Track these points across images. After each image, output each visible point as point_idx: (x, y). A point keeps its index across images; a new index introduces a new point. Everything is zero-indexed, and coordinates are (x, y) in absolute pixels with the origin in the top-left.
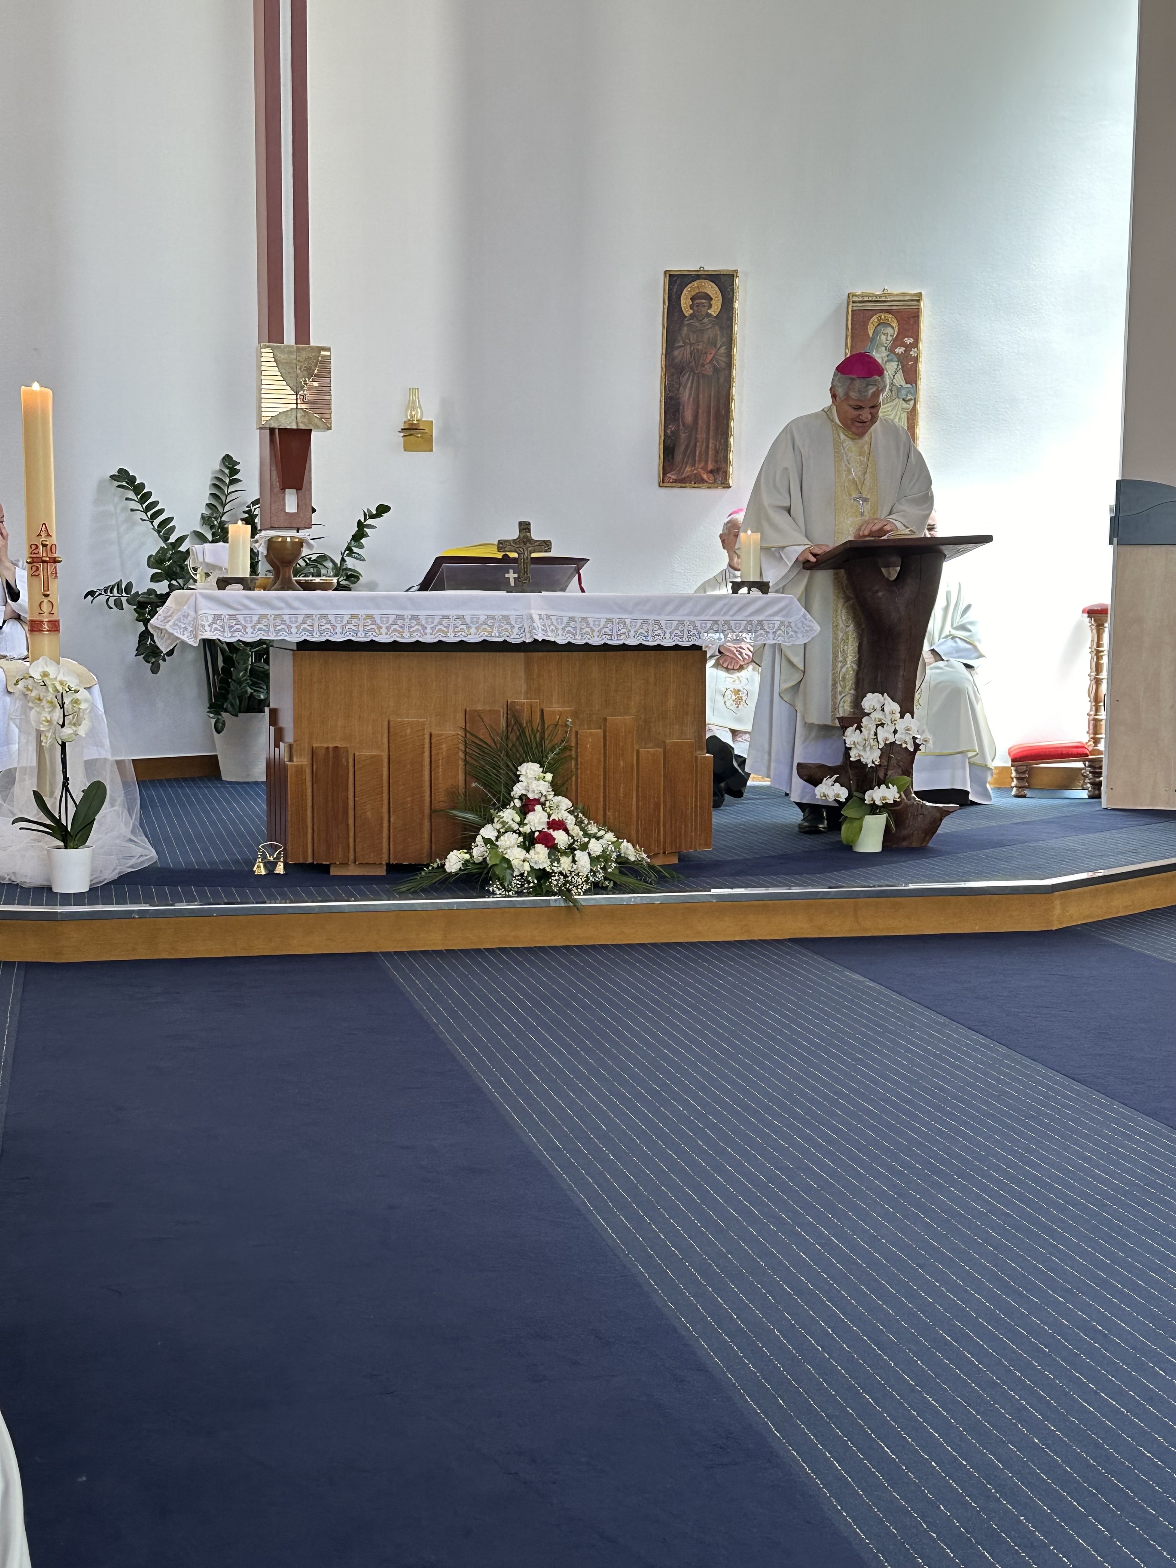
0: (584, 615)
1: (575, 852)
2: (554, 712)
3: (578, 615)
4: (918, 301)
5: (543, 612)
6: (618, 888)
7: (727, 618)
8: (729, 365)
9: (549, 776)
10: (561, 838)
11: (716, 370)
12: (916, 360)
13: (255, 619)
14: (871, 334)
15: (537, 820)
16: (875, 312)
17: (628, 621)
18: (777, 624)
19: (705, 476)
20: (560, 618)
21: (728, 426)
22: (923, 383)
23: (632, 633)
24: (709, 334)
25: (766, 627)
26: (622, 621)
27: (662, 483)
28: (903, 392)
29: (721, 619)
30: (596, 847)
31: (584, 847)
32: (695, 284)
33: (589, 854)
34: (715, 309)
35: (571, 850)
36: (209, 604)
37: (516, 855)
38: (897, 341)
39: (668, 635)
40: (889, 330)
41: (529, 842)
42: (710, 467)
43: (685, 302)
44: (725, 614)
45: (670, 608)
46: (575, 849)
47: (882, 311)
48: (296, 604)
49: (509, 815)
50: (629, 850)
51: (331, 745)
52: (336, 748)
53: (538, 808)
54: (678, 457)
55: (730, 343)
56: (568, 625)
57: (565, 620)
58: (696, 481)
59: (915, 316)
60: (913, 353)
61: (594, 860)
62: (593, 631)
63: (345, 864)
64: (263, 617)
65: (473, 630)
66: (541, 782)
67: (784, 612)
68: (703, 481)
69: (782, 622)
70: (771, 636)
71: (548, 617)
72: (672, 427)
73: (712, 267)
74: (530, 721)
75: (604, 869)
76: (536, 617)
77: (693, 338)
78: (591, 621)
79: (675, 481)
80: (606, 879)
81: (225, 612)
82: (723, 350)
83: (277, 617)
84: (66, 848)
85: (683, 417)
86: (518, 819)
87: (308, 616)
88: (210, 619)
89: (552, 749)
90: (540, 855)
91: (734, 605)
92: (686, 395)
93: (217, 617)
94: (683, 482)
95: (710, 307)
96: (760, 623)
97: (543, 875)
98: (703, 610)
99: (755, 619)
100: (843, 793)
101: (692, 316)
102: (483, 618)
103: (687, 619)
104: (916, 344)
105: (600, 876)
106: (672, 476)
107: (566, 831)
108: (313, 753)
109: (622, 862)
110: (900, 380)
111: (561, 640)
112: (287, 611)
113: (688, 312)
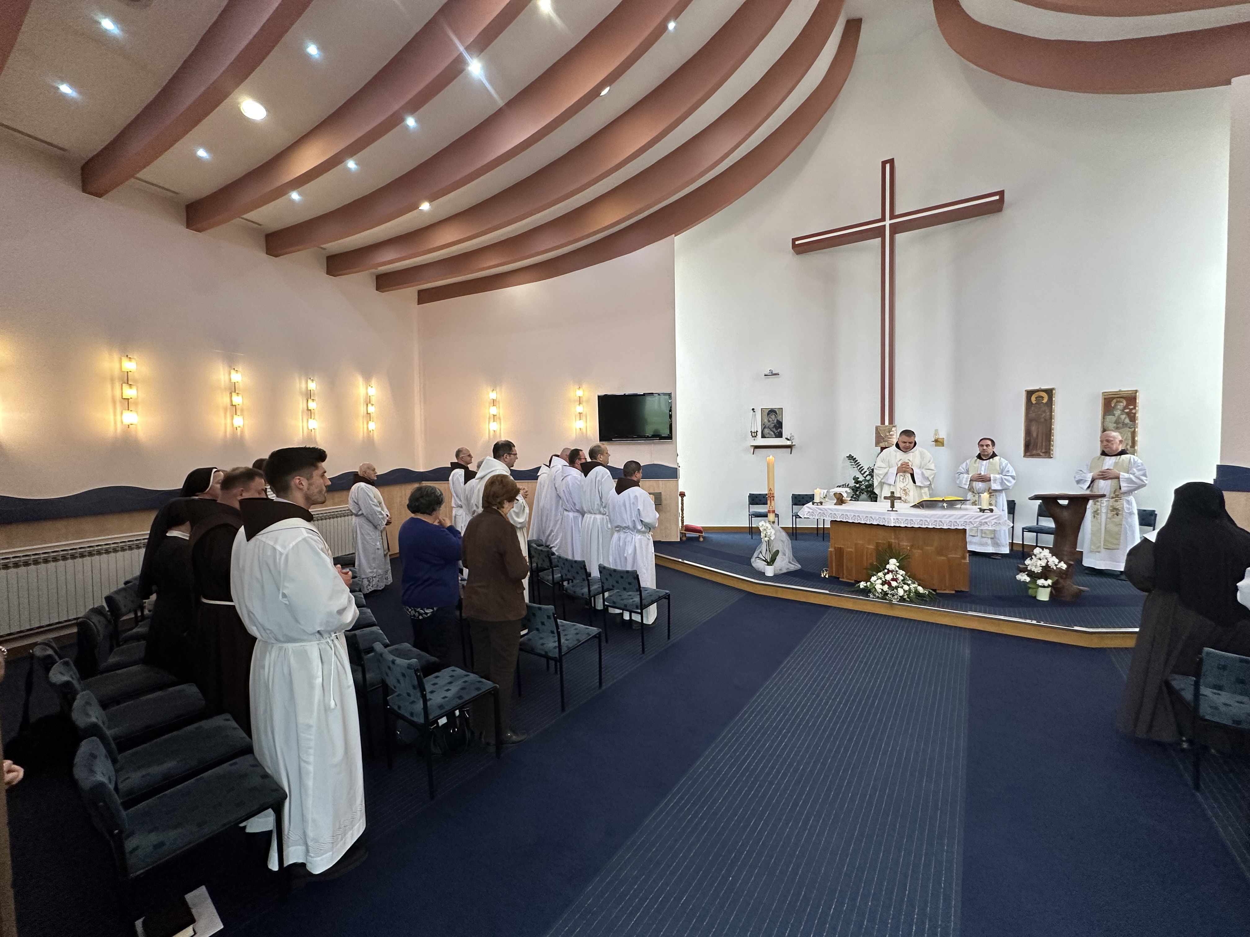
0: (911, 518)
1: (899, 589)
2: (903, 545)
3: (909, 519)
4: (1136, 393)
5: (895, 518)
6: (911, 601)
7: (971, 520)
8: (1051, 418)
9: (898, 564)
10: (894, 584)
11: (1046, 420)
12: (1135, 414)
13: (818, 513)
14: (1113, 405)
15: (889, 577)
16: (1114, 398)
17: (928, 521)
18: (993, 523)
19: (1041, 454)
20: (902, 519)
21: (1050, 438)
22: (1139, 422)
23: (930, 524)
24: (1043, 409)
25: (988, 524)
26: (926, 520)
27: (1025, 456)
28: (1129, 425)
29: (968, 521)
30: (906, 587)
31: (902, 587)
32: (1037, 393)
33: (904, 590)
34: (1045, 401)
35: (897, 588)
36: (808, 509)
37: (879, 587)
38: (1125, 408)
39: (945, 525)
40: (1122, 404)
41: (883, 584)
42: (1043, 451)
43: (1033, 399)
44: (970, 519)
45: (946, 517)
46: (899, 587)
47: (1117, 397)
48: (828, 510)
49: (880, 574)
50: (921, 589)
51: (839, 547)
52: (840, 548)
53: (890, 573)
54: (1031, 447)
55: (1051, 411)
56: (905, 521)
57: (904, 520)
58: (1038, 456)
59: (1134, 399)
60: (1134, 411)
61: (905, 591)
62: (915, 523)
63: (843, 578)
64: (820, 513)
65: (875, 521)
66: (894, 566)
67: (997, 519)
68: (1040, 455)
69: (996, 523)
70: (990, 527)
71: (897, 519)
72: (1028, 438)
73: (1043, 387)
74: (895, 547)
75: (908, 595)
76: (892, 519)
77: (1036, 410)
78: (914, 520)
79: (1029, 456)
80: (908, 598)
81: (811, 511)
82: (1048, 414)
83: (823, 513)
84: (768, 565)
85: (1032, 435)
86: (883, 576)
87: (831, 513)
88: (807, 512)
89: (903, 555)
90: (886, 588)
91: (973, 517)
92: (1034, 428)
93: (809, 512)
94: (1032, 456)
95: (1043, 400)
96: (986, 523)
97: (886, 594)
98: (960, 518)
99: (984, 521)
100: (1028, 579)
101: (1036, 403)
102: (877, 518)
103: (953, 521)
104: (1135, 408)
105: (906, 597)
106: (1028, 454)
107: (897, 582)
108: (835, 548)
109: (917, 593)
110: (1127, 421)
111: (902, 525)
112: (826, 512)
113: (1034, 402)
